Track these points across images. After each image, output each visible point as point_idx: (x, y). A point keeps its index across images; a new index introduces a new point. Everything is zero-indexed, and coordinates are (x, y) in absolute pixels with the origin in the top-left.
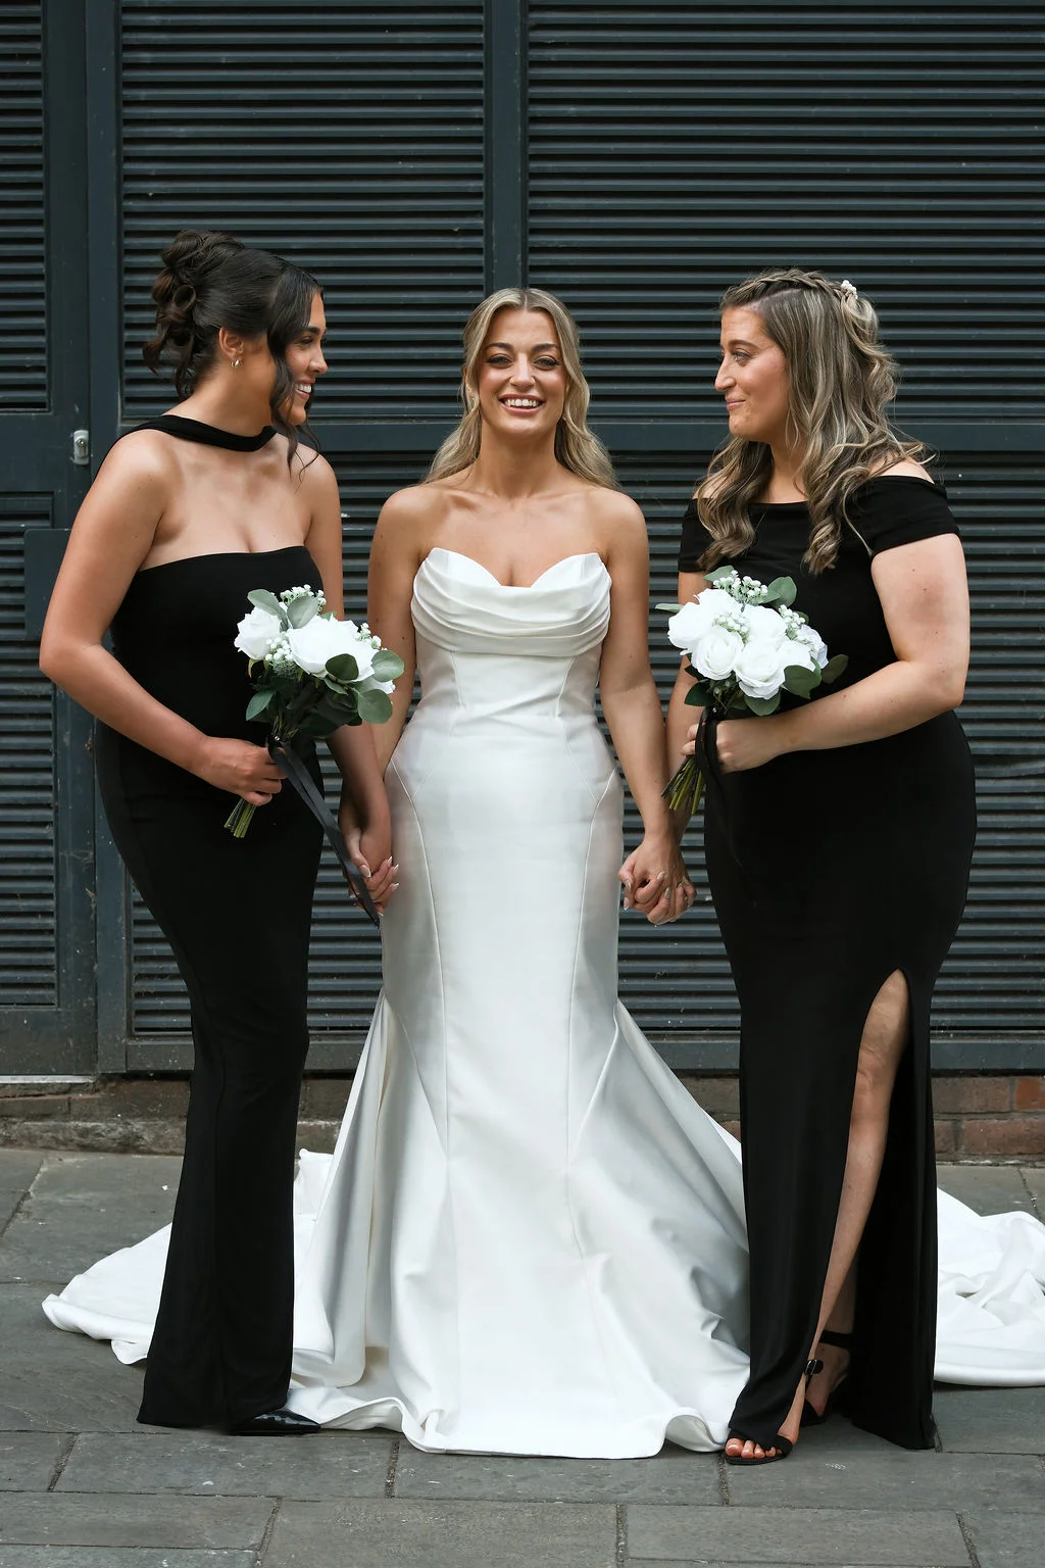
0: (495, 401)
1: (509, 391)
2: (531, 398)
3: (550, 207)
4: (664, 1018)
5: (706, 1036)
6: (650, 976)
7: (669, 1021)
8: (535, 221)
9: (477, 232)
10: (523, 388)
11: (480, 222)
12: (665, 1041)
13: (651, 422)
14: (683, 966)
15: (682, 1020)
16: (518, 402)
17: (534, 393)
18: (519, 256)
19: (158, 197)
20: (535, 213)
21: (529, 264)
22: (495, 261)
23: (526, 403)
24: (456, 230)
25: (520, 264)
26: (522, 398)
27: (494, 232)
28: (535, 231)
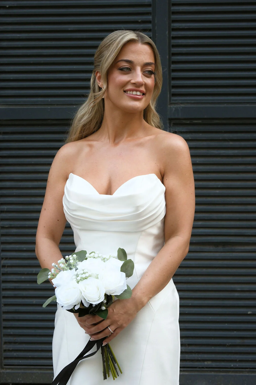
0: (122, 91)
1: (129, 87)
2: (141, 91)
3: (181, 10)
4: (230, 364)
5: (248, 372)
6: (224, 345)
7: (232, 365)
8: (174, 17)
9: (149, 22)
10: (137, 85)
11: (150, 18)
12: (230, 374)
13: (225, 105)
14: (238, 341)
15: (237, 365)
16: (134, 93)
17: (143, 89)
18: (167, 32)
19: (11, 7)
20: (174, 13)
21: (172, 36)
22: (157, 35)
23: (138, 93)
24: (140, 21)
25: (168, 35)
26: (137, 91)
27: (156, 21)
28: (174, 21)
